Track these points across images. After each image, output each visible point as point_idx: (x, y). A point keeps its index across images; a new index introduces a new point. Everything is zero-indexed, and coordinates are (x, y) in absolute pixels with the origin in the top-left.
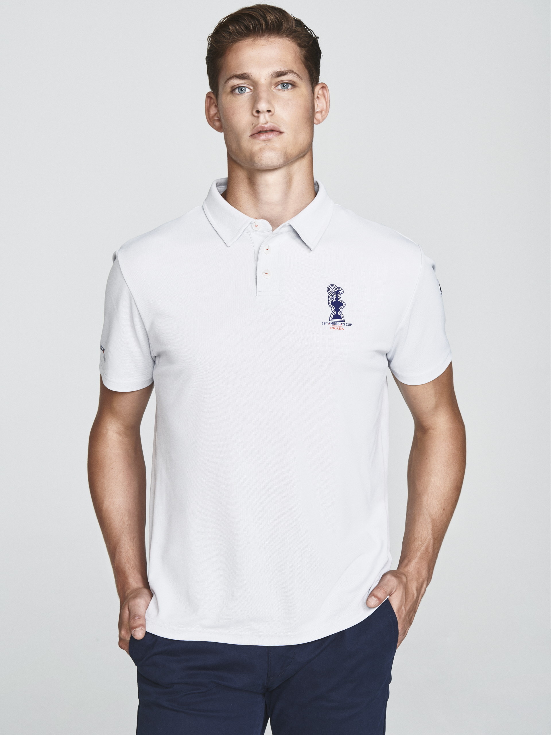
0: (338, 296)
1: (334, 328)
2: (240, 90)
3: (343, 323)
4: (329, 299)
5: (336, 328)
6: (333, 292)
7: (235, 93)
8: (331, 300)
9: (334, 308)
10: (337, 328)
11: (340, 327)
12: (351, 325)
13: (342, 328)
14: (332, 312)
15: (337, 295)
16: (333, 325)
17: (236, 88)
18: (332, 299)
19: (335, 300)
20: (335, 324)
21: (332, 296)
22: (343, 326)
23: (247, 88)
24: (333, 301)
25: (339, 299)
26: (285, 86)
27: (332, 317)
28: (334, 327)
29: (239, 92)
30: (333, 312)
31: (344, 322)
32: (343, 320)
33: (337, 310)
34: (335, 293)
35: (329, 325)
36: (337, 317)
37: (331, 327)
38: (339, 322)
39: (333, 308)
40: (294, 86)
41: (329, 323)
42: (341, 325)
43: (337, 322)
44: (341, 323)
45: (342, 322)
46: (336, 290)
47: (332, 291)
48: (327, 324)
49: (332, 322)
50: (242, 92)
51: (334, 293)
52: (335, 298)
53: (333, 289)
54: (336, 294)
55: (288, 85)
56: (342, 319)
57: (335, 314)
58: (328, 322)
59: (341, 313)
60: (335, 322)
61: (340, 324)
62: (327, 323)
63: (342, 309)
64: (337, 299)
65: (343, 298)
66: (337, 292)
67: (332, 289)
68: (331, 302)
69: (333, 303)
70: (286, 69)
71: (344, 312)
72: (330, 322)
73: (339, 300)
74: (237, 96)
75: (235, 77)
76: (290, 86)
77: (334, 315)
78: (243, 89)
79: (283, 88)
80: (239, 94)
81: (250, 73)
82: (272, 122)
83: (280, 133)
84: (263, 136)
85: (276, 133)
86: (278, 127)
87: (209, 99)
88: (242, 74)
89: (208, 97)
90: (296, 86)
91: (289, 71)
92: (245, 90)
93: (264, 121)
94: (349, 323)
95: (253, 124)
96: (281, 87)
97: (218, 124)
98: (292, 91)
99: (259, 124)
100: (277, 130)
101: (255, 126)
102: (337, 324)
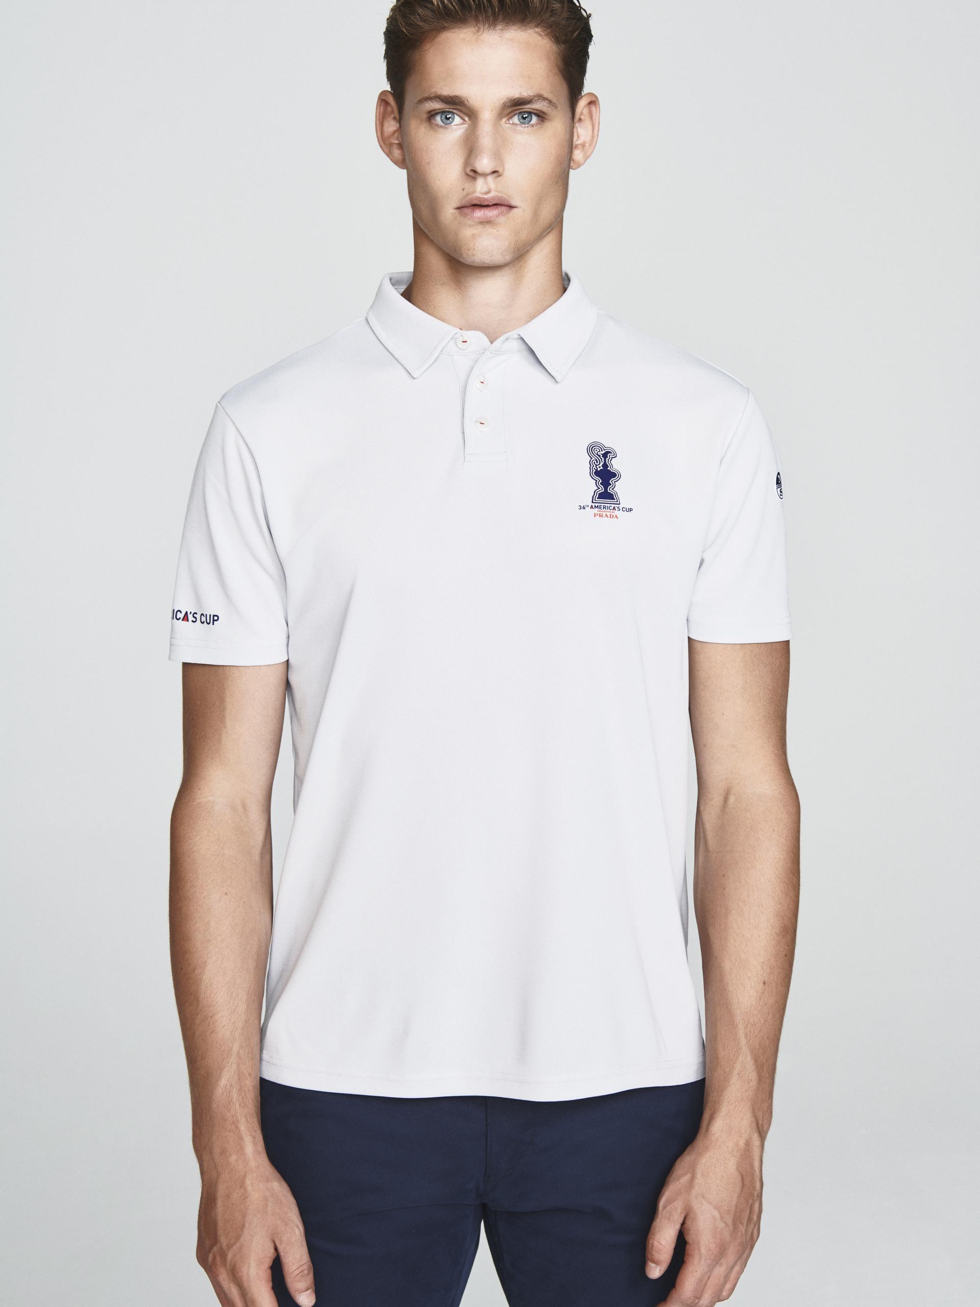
0: (607, 462)
1: (601, 516)
2: (443, 117)
3: (618, 506)
4: (591, 466)
5: (604, 514)
6: (597, 454)
7: (435, 122)
8: (595, 467)
9: (601, 481)
10: (606, 515)
11: (612, 513)
12: (630, 510)
13: (614, 514)
14: (597, 488)
15: (605, 460)
16: (599, 509)
17: (437, 114)
18: (596, 465)
19: (602, 468)
20: (602, 508)
21: (596, 460)
22: (616, 512)
23: (458, 115)
24: (599, 469)
25: (608, 467)
26: (526, 117)
27: (598, 496)
28: (600, 513)
29: (443, 122)
30: (599, 488)
31: (619, 504)
32: (617, 502)
33: (606, 484)
34: (601, 455)
35: (592, 509)
36: (606, 495)
37: (595, 514)
38: (609, 505)
39: (598, 481)
40: (542, 117)
41: (592, 506)
42: (614, 511)
43: (606, 505)
44: (613, 506)
45: (615, 506)
46: (603, 452)
47: (596, 452)
48: (588, 509)
49: (597, 505)
50: (448, 122)
51: (599, 456)
52: (602, 464)
53: (598, 450)
54: (603, 458)
55: (532, 117)
56: (615, 499)
57: (603, 491)
58: (591, 503)
59: (612, 489)
60: (603, 505)
61: (612, 508)
62: (588, 506)
63: (615, 482)
64: (605, 465)
65: (616, 465)
66: (605, 455)
68: (594, 471)
69: (597, 473)
70: (531, 93)
71: (619, 488)
72: (593, 505)
73: (609, 469)
74: (438, 129)
75: (438, 99)
76: (534, 119)
77: (600, 492)
78: (450, 116)
79: (522, 120)
80: (442, 124)
81: (466, 97)
82: (498, 191)
83: (511, 207)
84: (479, 214)
85: (504, 209)
86: (508, 198)
87: (383, 104)
88: (450, 96)
89: (383, 100)
90: (545, 119)
91: (535, 96)
92: (453, 119)
93: (485, 189)
94: (628, 507)
95: (463, 189)
96: (519, 119)
97: (397, 152)
98: (538, 125)
99: (474, 192)
100: (506, 203)
101: (468, 194)
102: (606, 508)
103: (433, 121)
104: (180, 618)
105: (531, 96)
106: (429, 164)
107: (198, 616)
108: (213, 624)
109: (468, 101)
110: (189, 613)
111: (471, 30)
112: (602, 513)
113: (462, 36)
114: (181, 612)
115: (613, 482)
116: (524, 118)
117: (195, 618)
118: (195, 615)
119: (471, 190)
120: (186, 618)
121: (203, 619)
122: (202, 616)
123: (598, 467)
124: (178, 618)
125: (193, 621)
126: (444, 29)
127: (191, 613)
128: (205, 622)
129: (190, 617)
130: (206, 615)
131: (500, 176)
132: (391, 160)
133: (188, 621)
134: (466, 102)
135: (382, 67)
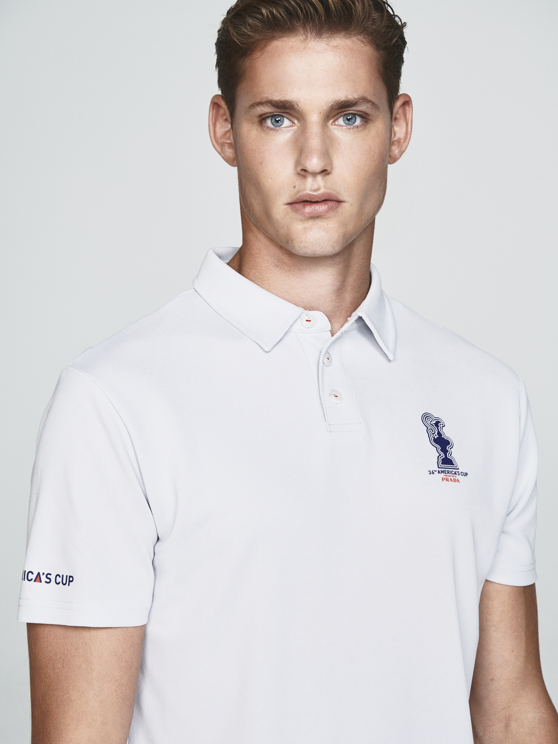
0: (440, 430)
1: (447, 480)
2: (273, 120)
3: (457, 470)
4: (429, 434)
5: (449, 478)
6: (431, 424)
7: (266, 125)
8: (432, 435)
9: (440, 448)
10: (451, 480)
11: (454, 478)
12: (466, 474)
13: (456, 478)
14: (439, 455)
15: (438, 429)
16: (445, 474)
17: (268, 117)
18: (433, 434)
19: (437, 436)
20: (447, 473)
21: (432, 429)
22: (458, 477)
23: (287, 118)
24: (436, 438)
25: (442, 436)
26: (351, 119)
27: (441, 462)
28: (446, 477)
29: (273, 125)
30: (441, 455)
31: (458, 469)
32: (456, 467)
33: (445, 451)
34: (434, 425)
35: (439, 474)
36: (447, 461)
37: (442, 478)
38: (451, 470)
39: (438, 448)
40: (366, 119)
41: (439, 471)
42: (456, 475)
43: (449, 470)
44: (454, 470)
45: (456, 470)
46: (434, 422)
47: (429, 422)
48: (436, 473)
49: (442, 470)
50: (278, 124)
51: (433, 425)
52: (436, 432)
53: (431, 421)
54: (436, 427)
55: (356, 119)
56: (454, 465)
57: (444, 457)
58: (437, 469)
59: (450, 455)
60: (447, 470)
61: (453, 473)
62: (436, 471)
63: (450, 449)
64: (439, 433)
65: (447, 433)
66: (437, 424)
67: (429, 420)
68: (433, 439)
69: (436, 441)
70: (356, 96)
71: (455, 453)
72: (440, 469)
73: (443, 436)
74: (269, 131)
75: (269, 104)
76: (358, 121)
77: (442, 458)
78: (279, 119)
79: (346, 122)
80: (272, 126)
81: (296, 101)
82: (327, 188)
83: (339, 202)
84: (308, 209)
85: (333, 204)
86: (337, 194)
87: (215, 107)
88: (281, 101)
89: (215, 104)
90: (369, 120)
91: (360, 99)
92: (283, 122)
93: (315, 187)
94: (465, 472)
95: (294, 187)
96: (344, 121)
97: (229, 152)
98: (363, 127)
99: (305, 190)
100: (335, 199)
101: (298, 192)
102: (450, 473)
103: (264, 124)
104: (32, 579)
105: (357, 99)
106: (261, 164)
107: (53, 577)
108: (69, 585)
109: (298, 105)
110: (41, 574)
111: (299, 38)
112: (447, 477)
113: (291, 44)
114: (32, 573)
115: (449, 448)
116: (349, 120)
117: (50, 579)
118: (49, 576)
119: (302, 188)
120: (38, 579)
121: (59, 580)
122: (58, 577)
123: (434, 435)
124: (30, 578)
125: (46, 582)
126: (273, 38)
127: (43, 574)
128: (61, 583)
129: (44, 578)
130: (63, 576)
131: (328, 174)
132: (223, 158)
133: (41, 582)
134: (296, 106)
135: (214, 75)
